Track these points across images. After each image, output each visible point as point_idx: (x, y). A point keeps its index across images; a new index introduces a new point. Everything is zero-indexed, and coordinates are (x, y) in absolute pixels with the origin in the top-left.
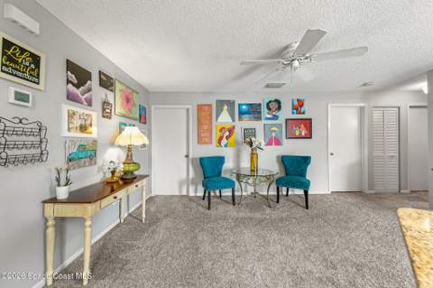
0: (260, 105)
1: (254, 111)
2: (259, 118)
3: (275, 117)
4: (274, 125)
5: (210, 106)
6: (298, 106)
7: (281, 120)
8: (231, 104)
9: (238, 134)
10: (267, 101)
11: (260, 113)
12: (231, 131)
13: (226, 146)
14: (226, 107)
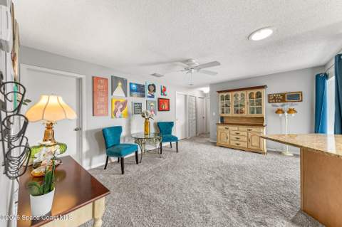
0: (144, 86)
1: (140, 90)
2: (143, 96)
3: (153, 96)
4: (152, 102)
5: (106, 80)
6: (163, 91)
7: (155, 99)
8: (124, 82)
9: (129, 107)
10: (148, 84)
11: (144, 92)
12: (125, 104)
13: (120, 117)
14: (120, 84)
